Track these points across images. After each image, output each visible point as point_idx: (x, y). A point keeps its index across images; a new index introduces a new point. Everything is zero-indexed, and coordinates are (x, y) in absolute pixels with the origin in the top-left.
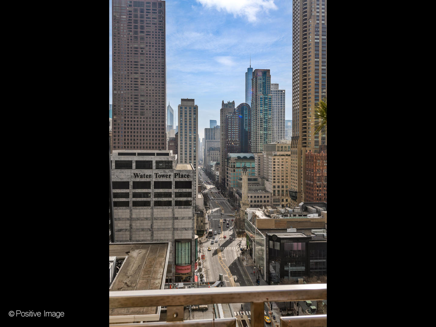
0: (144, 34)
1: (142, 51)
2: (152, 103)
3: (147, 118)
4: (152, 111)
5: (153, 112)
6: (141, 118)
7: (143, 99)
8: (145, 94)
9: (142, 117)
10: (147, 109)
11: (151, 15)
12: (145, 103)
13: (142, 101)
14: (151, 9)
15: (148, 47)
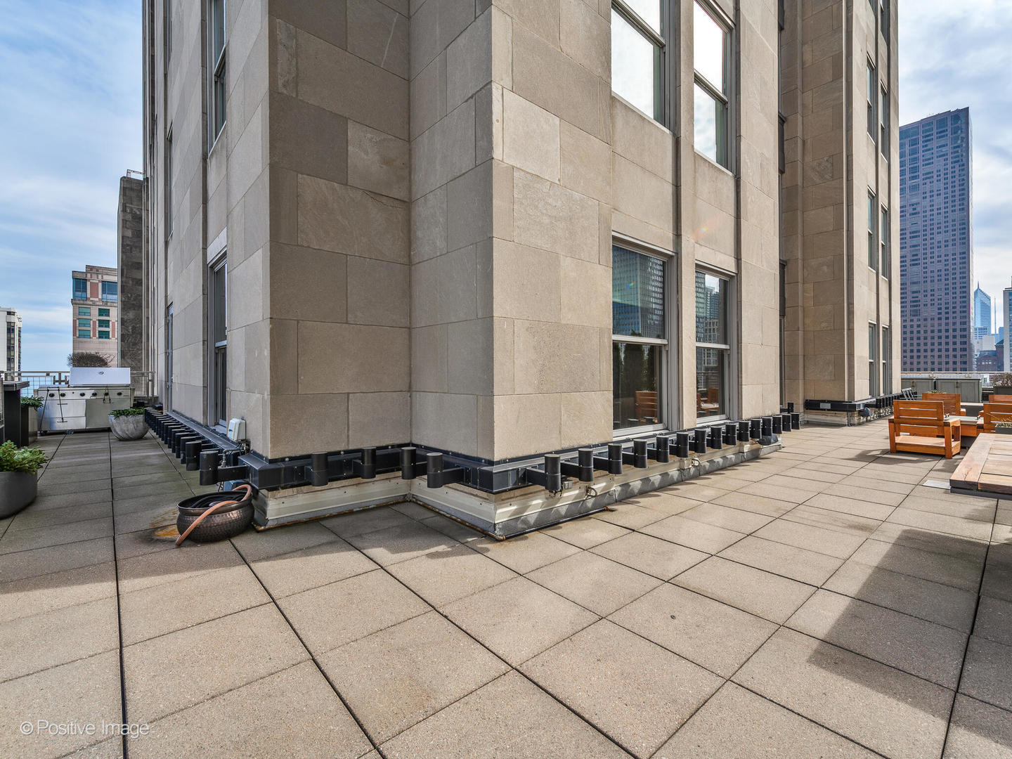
0: (919, 180)
1: (914, 209)
2: (936, 294)
3: (925, 320)
4: (936, 306)
5: (940, 309)
6: (912, 321)
7: (915, 288)
8: (922, 280)
9: (915, 319)
10: (925, 305)
11: (934, 144)
12: (920, 296)
13: (914, 292)
14: (935, 131)
15: (928, 199)
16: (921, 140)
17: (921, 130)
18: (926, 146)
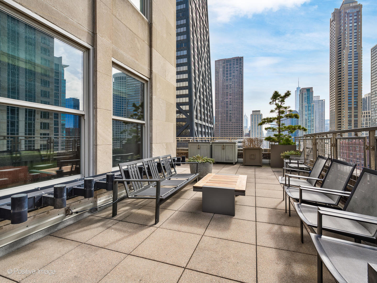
0: (232, 77)
1: (230, 86)
2: (235, 114)
3: (233, 123)
4: (235, 118)
7: (230, 112)
8: (232, 110)
9: (230, 122)
10: (233, 118)
11: (235, 66)
12: (232, 115)
13: (230, 114)
14: (235, 62)
15: (234, 84)
16: (232, 64)
17: (232, 61)
18: (233, 66)
